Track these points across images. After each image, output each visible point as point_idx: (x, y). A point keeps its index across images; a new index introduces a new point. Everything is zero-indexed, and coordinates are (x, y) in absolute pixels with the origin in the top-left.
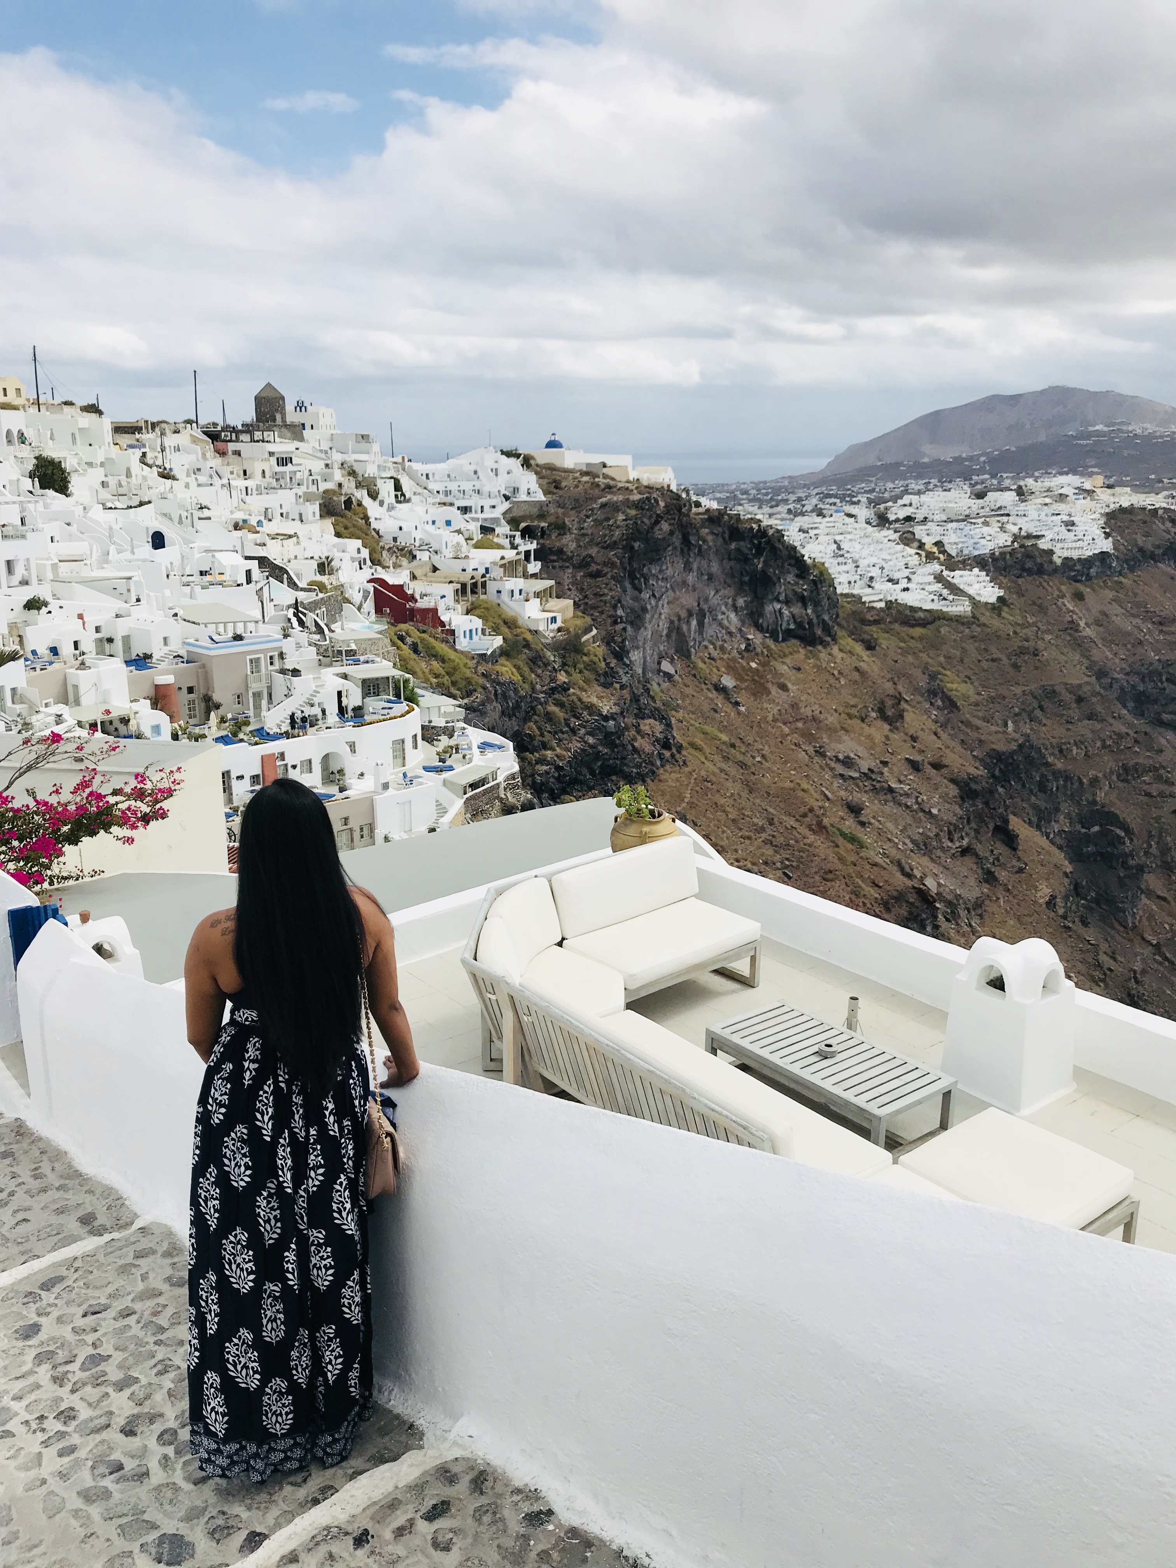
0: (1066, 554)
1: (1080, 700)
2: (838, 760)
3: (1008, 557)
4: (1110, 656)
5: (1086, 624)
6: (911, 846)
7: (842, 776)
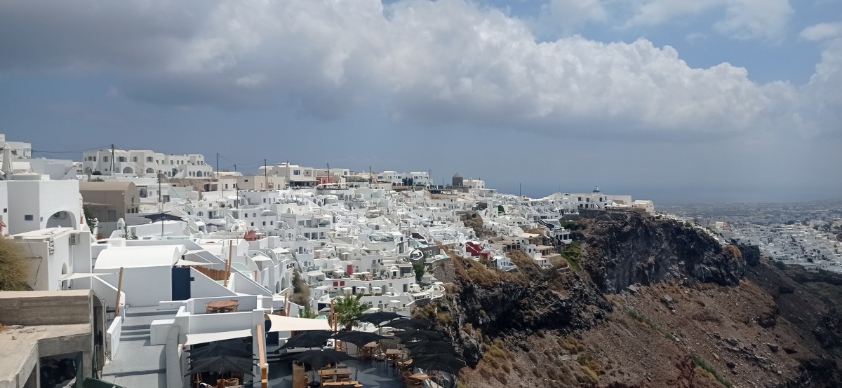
2: (727, 341)
7: (728, 349)
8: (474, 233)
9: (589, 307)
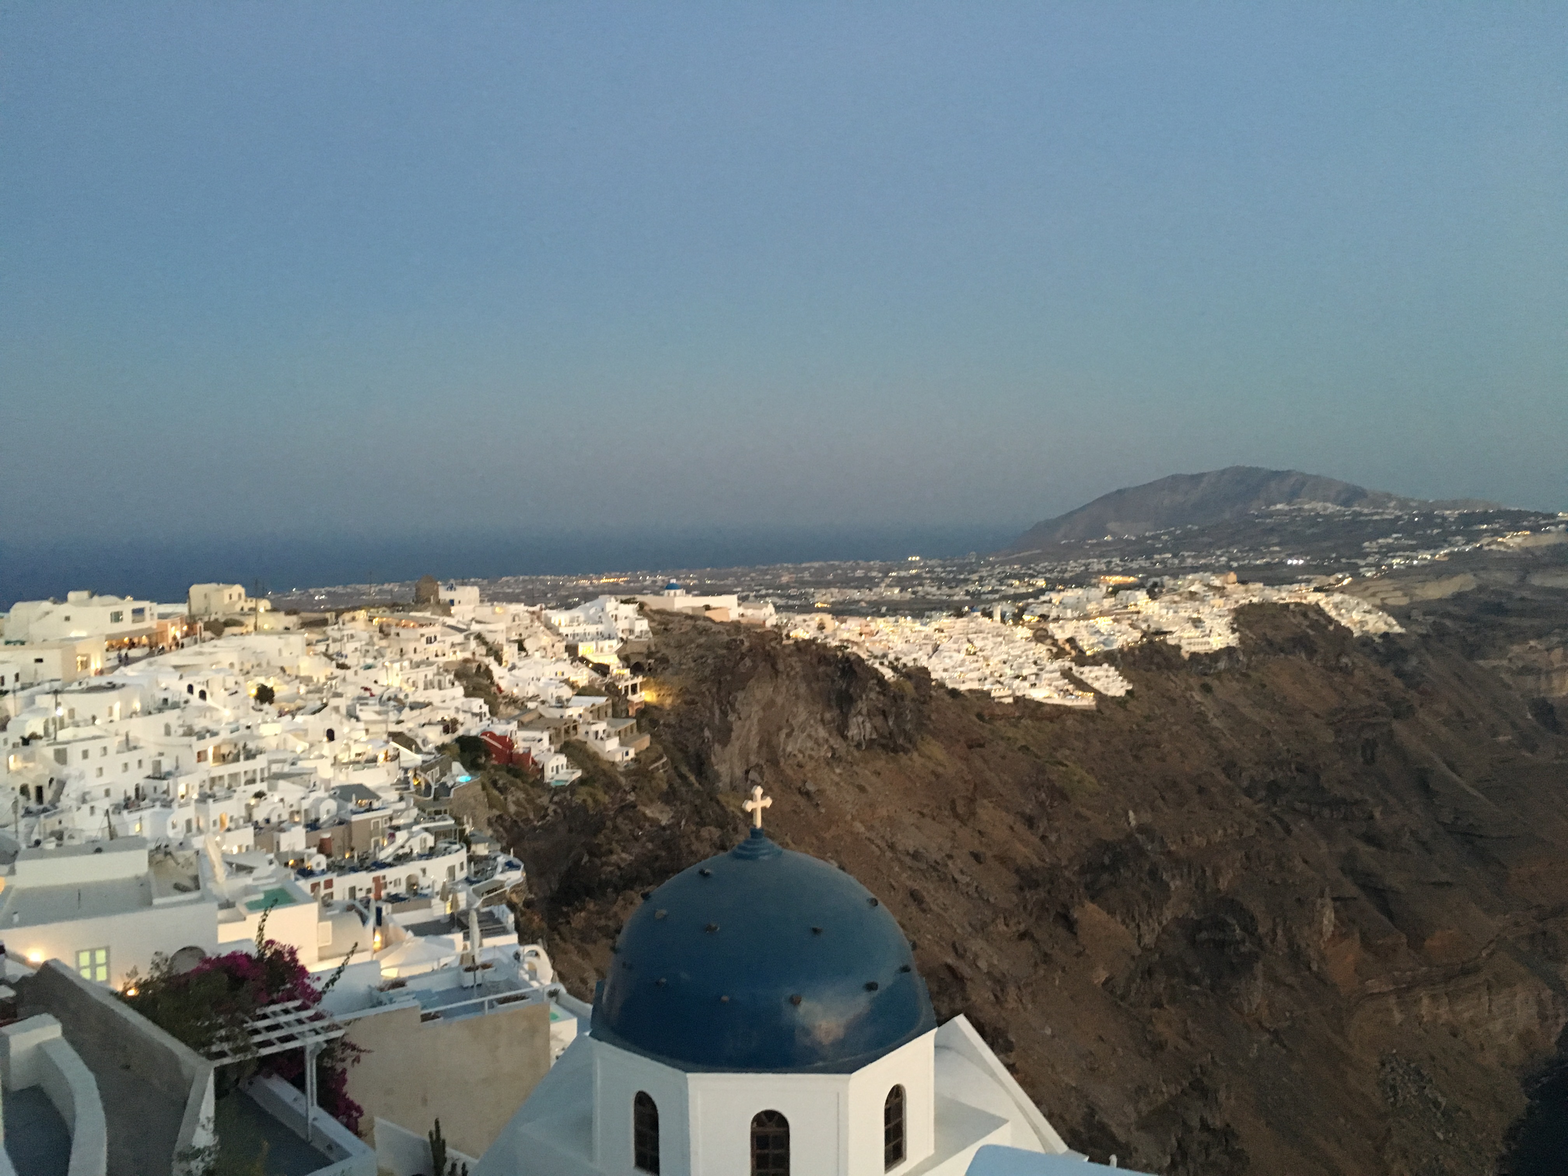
0: (1194, 649)
1: (1201, 790)
2: (908, 854)
3: (1137, 652)
4: (1238, 745)
5: (1214, 715)
6: (970, 929)
7: (910, 868)
8: (486, 708)
9: (705, 832)
